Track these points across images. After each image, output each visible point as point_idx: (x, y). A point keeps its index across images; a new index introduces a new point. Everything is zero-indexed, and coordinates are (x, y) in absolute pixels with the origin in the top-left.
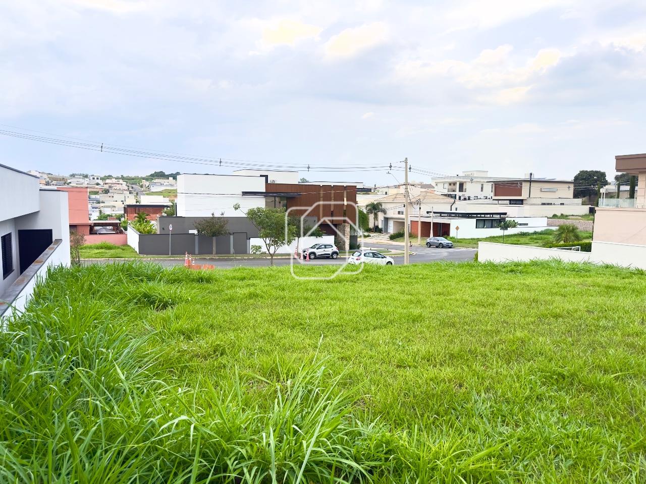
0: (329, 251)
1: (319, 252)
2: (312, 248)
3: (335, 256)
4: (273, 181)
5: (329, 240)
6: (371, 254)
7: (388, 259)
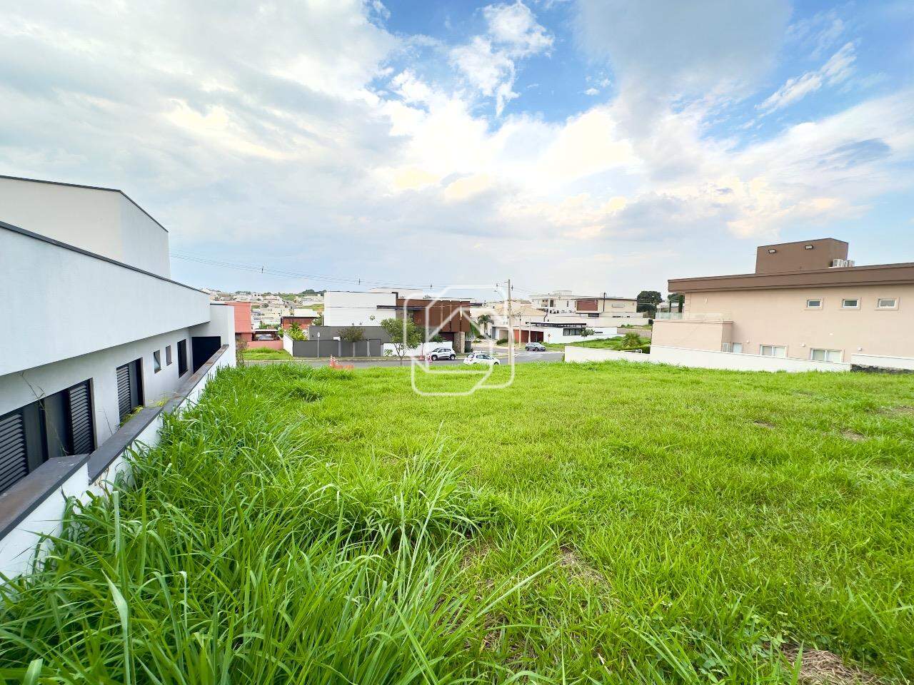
0: (448, 354)
3: (453, 358)
4: (403, 297)
5: (448, 345)
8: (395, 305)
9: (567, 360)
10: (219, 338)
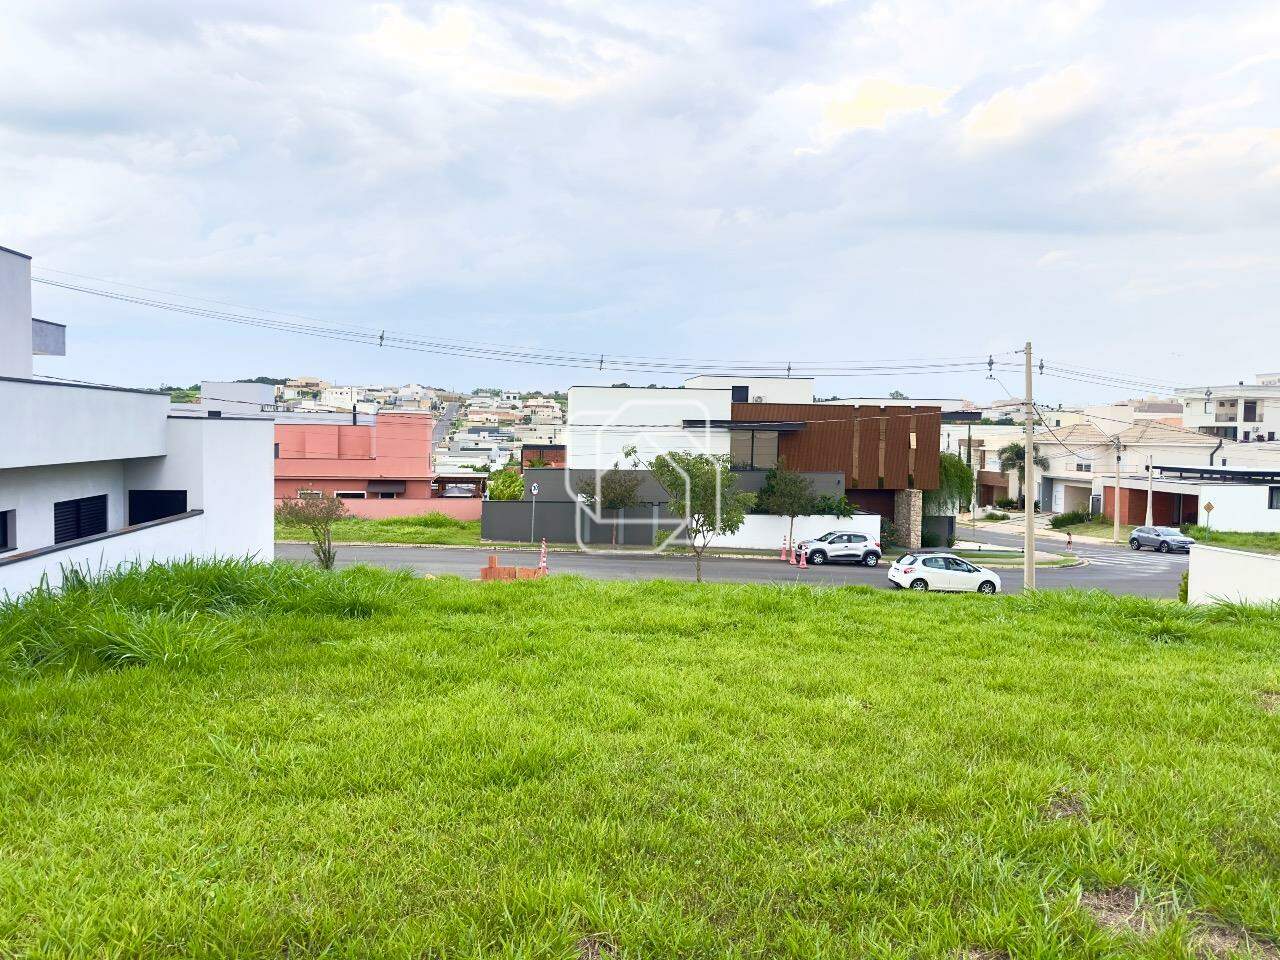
0: (858, 549)
1: (833, 550)
2: (820, 540)
3: (872, 561)
4: (759, 397)
5: (868, 526)
6: (942, 563)
7: (986, 574)
8: (728, 417)
9: (1199, 596)
10: (184, 493)
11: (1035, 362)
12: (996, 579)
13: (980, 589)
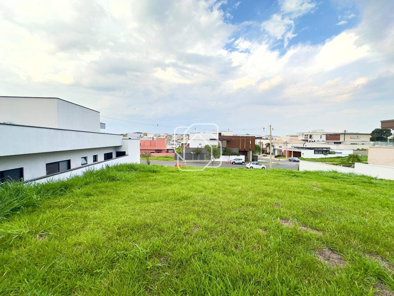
0: (241, 161)
1: (237, 162)
2: (234, 160)
3: (243, 164)
4: (223, 135)
5: (243, 157)
6: (255, 164)
7: (263, 166)
9: (301, 169)
10: (125, 152)
11: (272, 128)
12: (265, 167)
13: (262, 168)
